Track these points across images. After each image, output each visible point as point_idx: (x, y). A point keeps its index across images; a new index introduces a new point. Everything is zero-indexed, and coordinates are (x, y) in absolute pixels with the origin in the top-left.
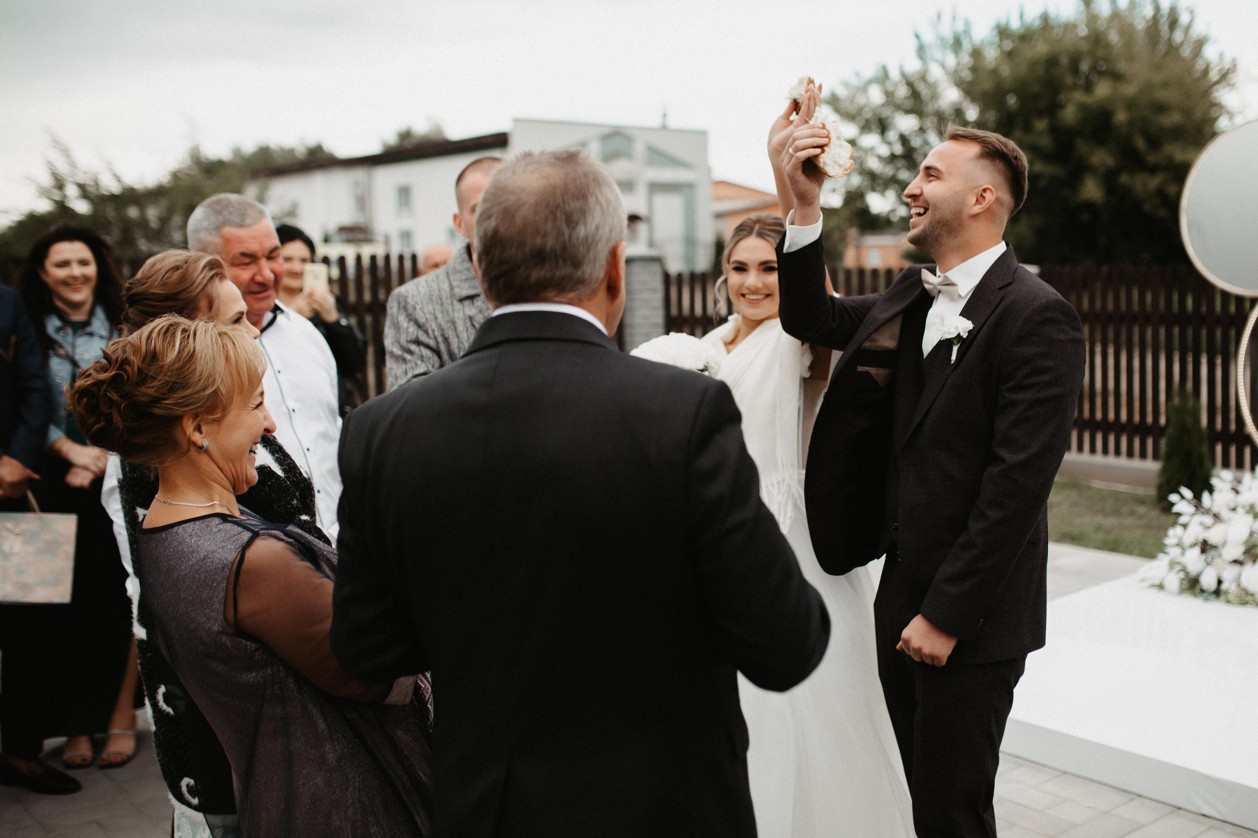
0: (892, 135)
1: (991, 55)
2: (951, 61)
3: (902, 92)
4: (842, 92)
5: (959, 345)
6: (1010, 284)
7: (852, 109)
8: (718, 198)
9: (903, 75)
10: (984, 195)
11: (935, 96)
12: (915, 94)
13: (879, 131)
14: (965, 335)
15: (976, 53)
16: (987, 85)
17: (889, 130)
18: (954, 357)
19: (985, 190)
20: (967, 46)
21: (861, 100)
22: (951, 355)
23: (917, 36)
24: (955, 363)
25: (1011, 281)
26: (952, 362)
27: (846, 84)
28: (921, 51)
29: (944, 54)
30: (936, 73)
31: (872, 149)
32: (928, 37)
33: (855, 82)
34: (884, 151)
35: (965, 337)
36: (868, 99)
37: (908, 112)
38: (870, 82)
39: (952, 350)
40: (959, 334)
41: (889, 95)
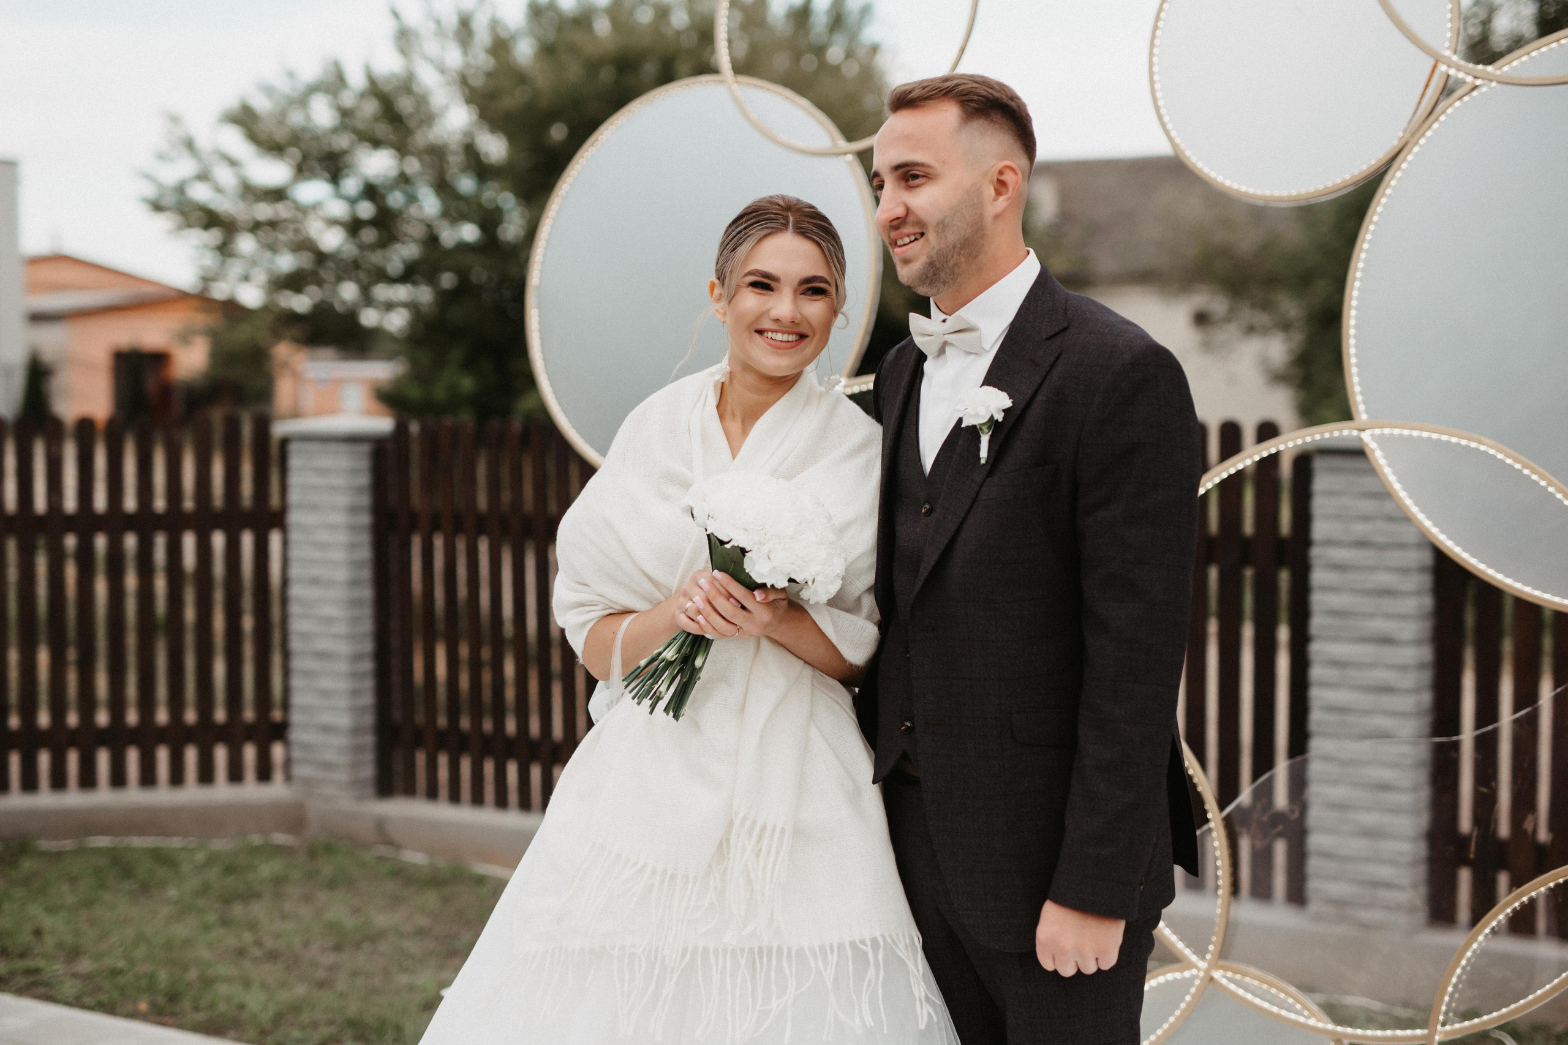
0: (351, 185)
1: (525, 51)
2: (454, 57)
3: (370, 108)
4: (261, 104)
5: (990, 433)
6: (1065, 329)
7: (280, 135)
8: (35, 287)
9: (372, 81)
10: (1002, 178)
11: (428, 118)
12: (390, 113)
13: (328, 175)
14: (999, 417)
15: (500, 46)
16: (514, 100)
17: (347, 176)
18: (984, 453)
19: (1001, 173)
20: (482, 36)
21: (296, 118)
22: (978, 449)
23: (396, 15)
24: (986, 462)
25: (1065, 325)
26: (983, 461)
27: (269, 91)
28: (405, 38)
29: (443, 48)
30: (429, 78)
31: (316, 206)
32: (413, 17)
33: (284, 86)
34: (338, 209)
35: (1000, 420)
36: (308, 118)
37: (377, 143)
38: (314, 89)
39: (980, 442)
40: (992, 417)
41: (345, 113)
